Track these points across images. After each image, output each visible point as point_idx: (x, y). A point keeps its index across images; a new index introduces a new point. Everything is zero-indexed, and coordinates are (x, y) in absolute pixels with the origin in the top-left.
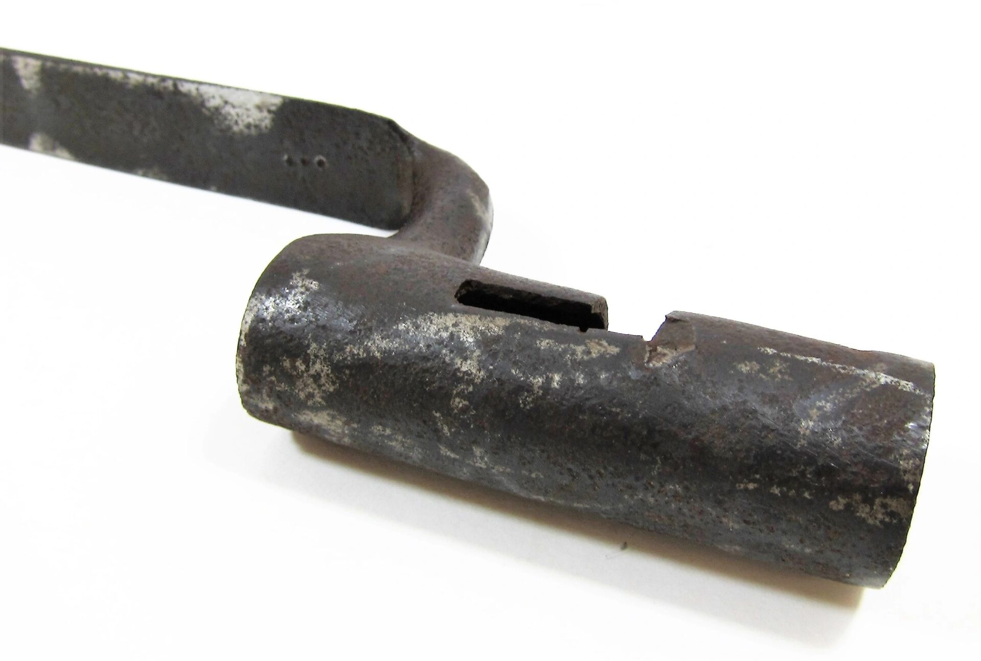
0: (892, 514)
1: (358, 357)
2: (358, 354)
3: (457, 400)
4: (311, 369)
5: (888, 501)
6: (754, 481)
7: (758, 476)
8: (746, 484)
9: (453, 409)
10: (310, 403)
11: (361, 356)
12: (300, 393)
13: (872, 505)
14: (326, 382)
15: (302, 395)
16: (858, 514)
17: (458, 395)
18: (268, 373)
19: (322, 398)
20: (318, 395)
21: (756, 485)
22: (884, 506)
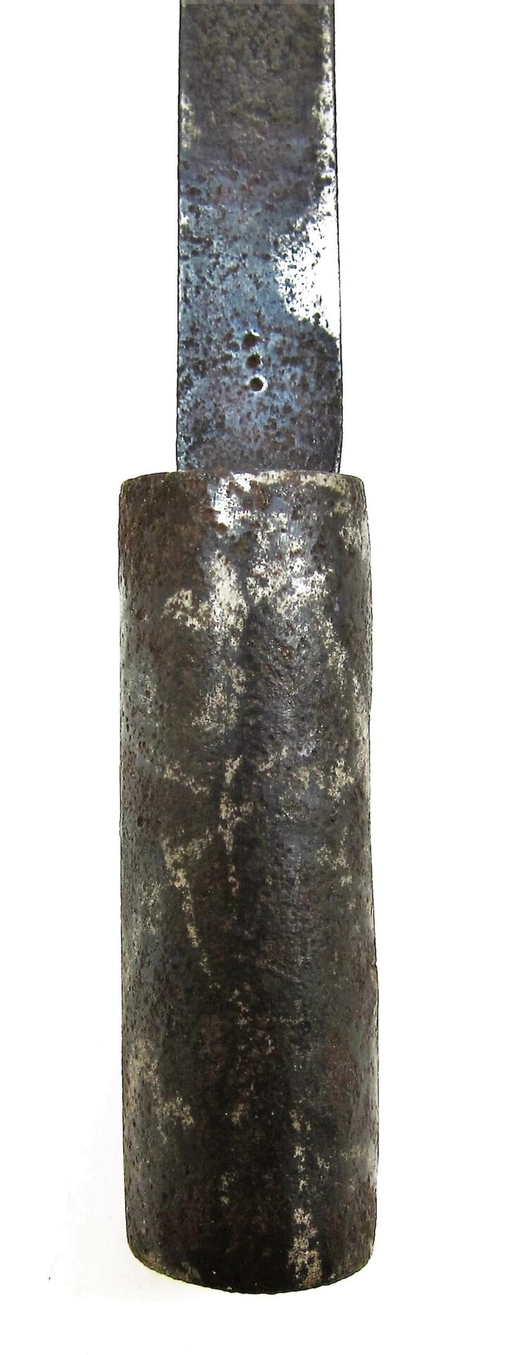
0: (304, 1271)
1: (323, 638)
2: (326, 638)
3: (308, 775)
4: (298, 580)
5: (317, 1262)
6: (303, 1127)
7: (309, 1128)
8: (298, 1119)
9: (296, 771)
10: (251, 581)
11: (325, 643)
12: (262, 567)
13: (310, 1249)
14: (287, 602)
15: (259, 570)
16: (296, 1240)
17: (313, 774)
18: (278, 519)
19: (264, 598)
20: (267, 593)
21: (299, 1129)
22: (311, 1260)
